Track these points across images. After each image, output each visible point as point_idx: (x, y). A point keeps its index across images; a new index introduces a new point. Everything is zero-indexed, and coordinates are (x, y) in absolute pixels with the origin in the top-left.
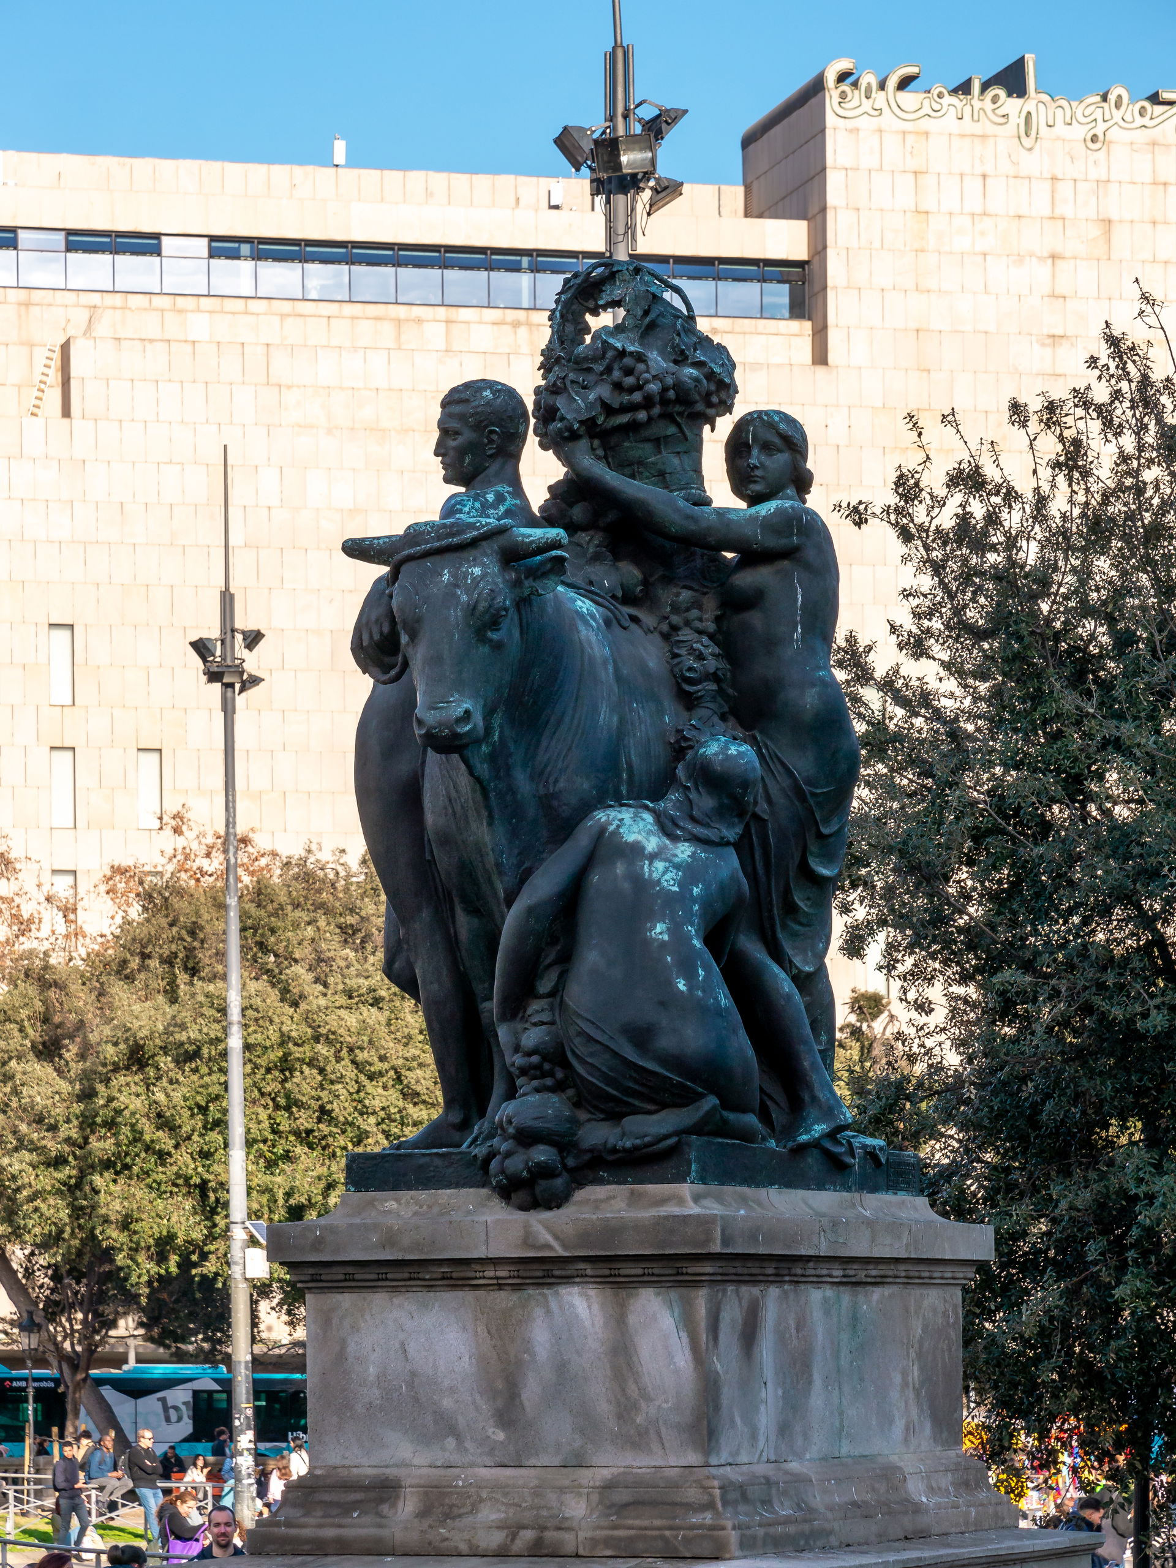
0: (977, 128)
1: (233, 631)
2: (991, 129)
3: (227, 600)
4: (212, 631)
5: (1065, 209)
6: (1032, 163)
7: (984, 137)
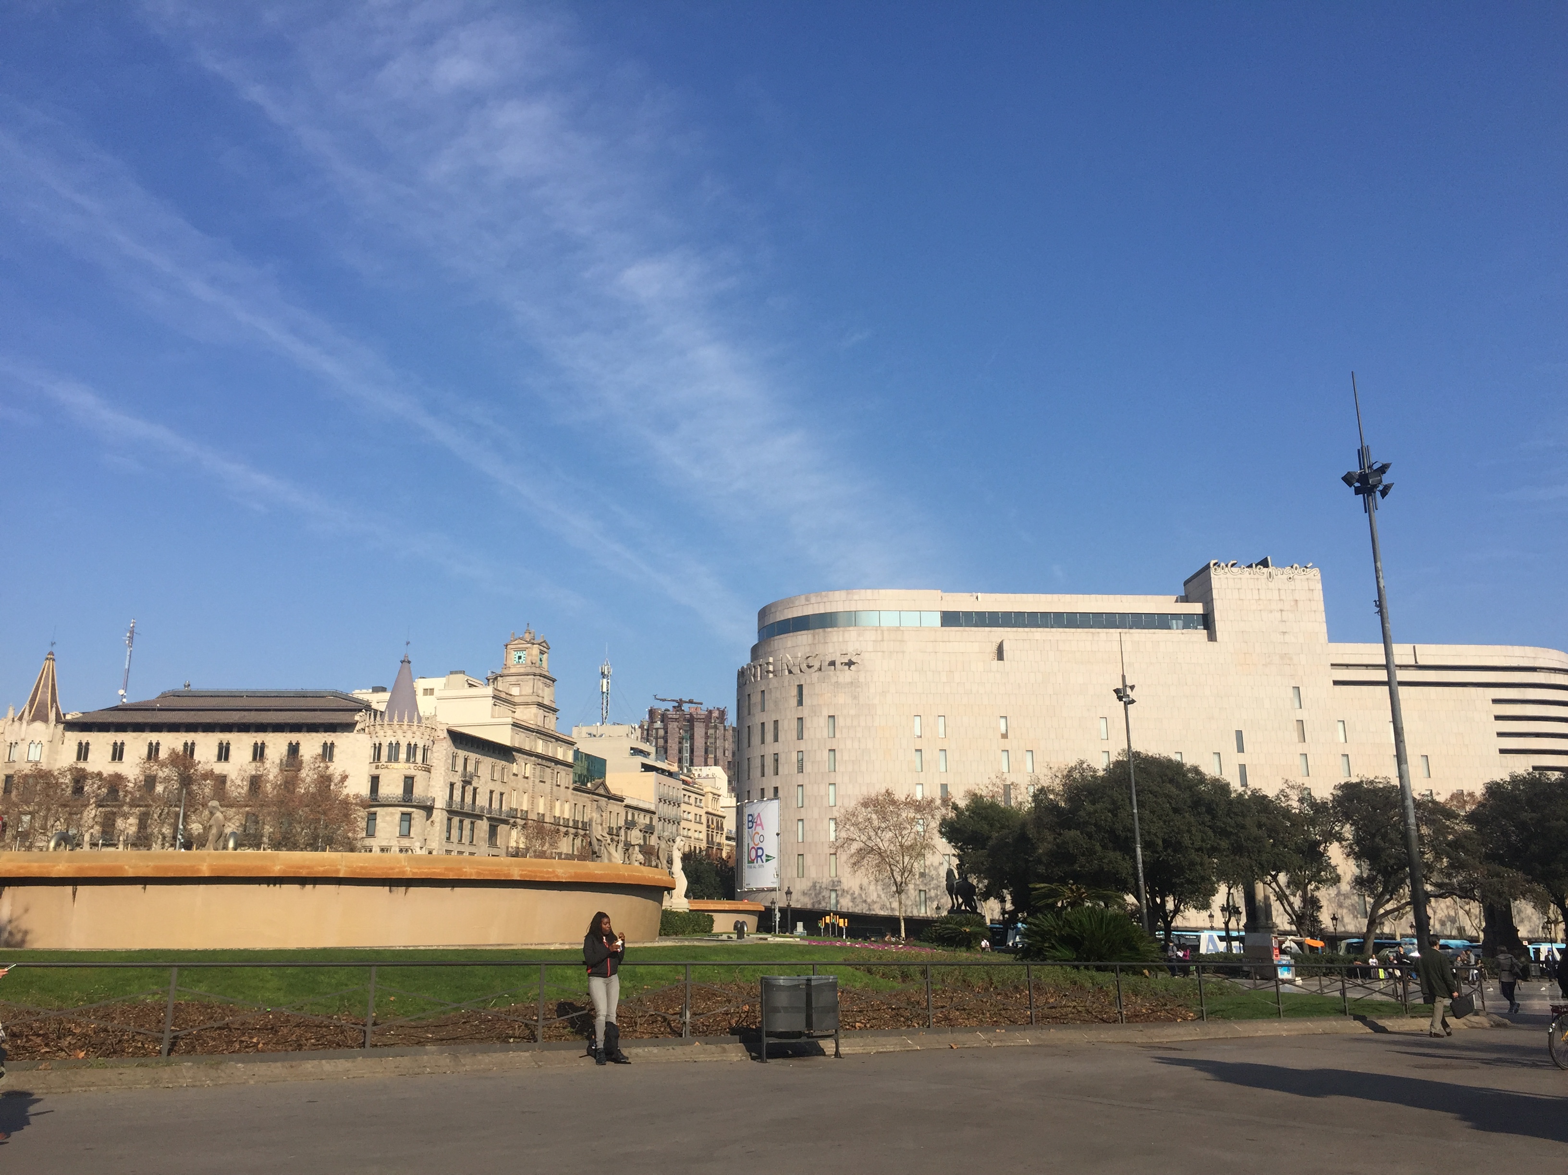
0: (1255, 577)
1: (1126, 686)
2: (1259, 577)
3: (1124, 677)
4: (1120, 686)
5: (1283, 597)
6: (1271, 585)
7: (1258, 579)
